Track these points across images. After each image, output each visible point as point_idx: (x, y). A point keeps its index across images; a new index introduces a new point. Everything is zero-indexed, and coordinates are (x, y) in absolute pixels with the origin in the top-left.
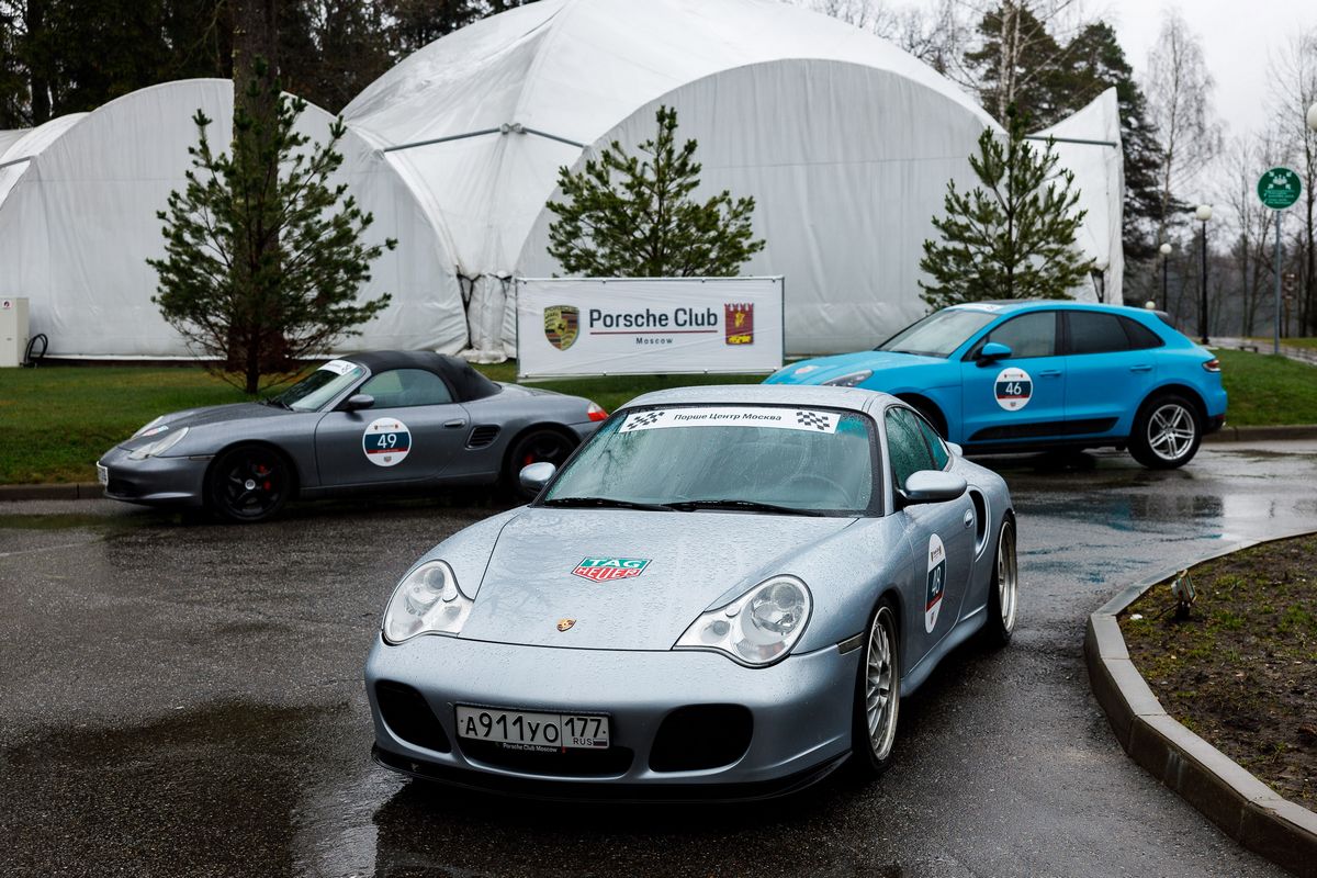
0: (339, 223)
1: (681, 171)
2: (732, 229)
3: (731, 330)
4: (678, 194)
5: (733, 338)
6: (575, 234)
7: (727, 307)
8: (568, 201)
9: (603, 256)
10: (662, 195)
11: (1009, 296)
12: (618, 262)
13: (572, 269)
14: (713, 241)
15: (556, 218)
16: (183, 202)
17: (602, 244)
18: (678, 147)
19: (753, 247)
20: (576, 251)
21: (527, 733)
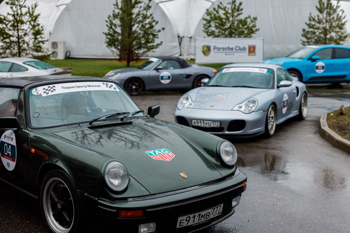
0: (150, 23)
1: (238, 10)
2: (251, 25)
3: (250, 52)
4: (237, 16)
5: (250, 54)
6: (210, 26)
7: (249, 46)
8: (208, 18)
9: (217, 32)
10: (233, 16)
11: (325, 43)
12: (221, 34)
13: (209, 36)
14: (246, 28)
15: (205, 22)
16: (112, 18)
17: (217, 29)
18: (237, 4)
19: (256, 30)
20: (210, 31)
21: (205, 124)
